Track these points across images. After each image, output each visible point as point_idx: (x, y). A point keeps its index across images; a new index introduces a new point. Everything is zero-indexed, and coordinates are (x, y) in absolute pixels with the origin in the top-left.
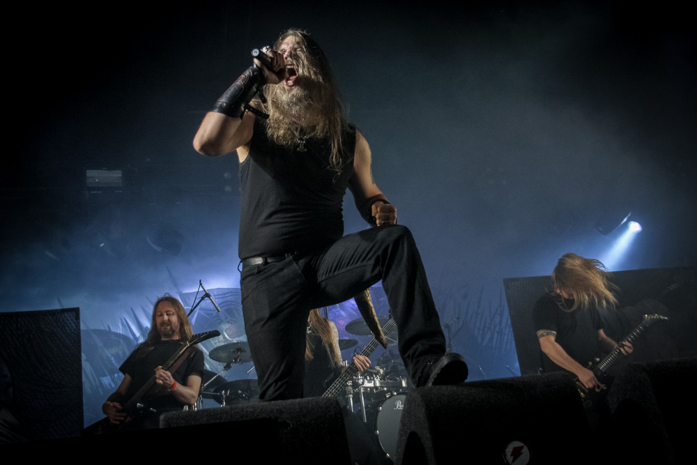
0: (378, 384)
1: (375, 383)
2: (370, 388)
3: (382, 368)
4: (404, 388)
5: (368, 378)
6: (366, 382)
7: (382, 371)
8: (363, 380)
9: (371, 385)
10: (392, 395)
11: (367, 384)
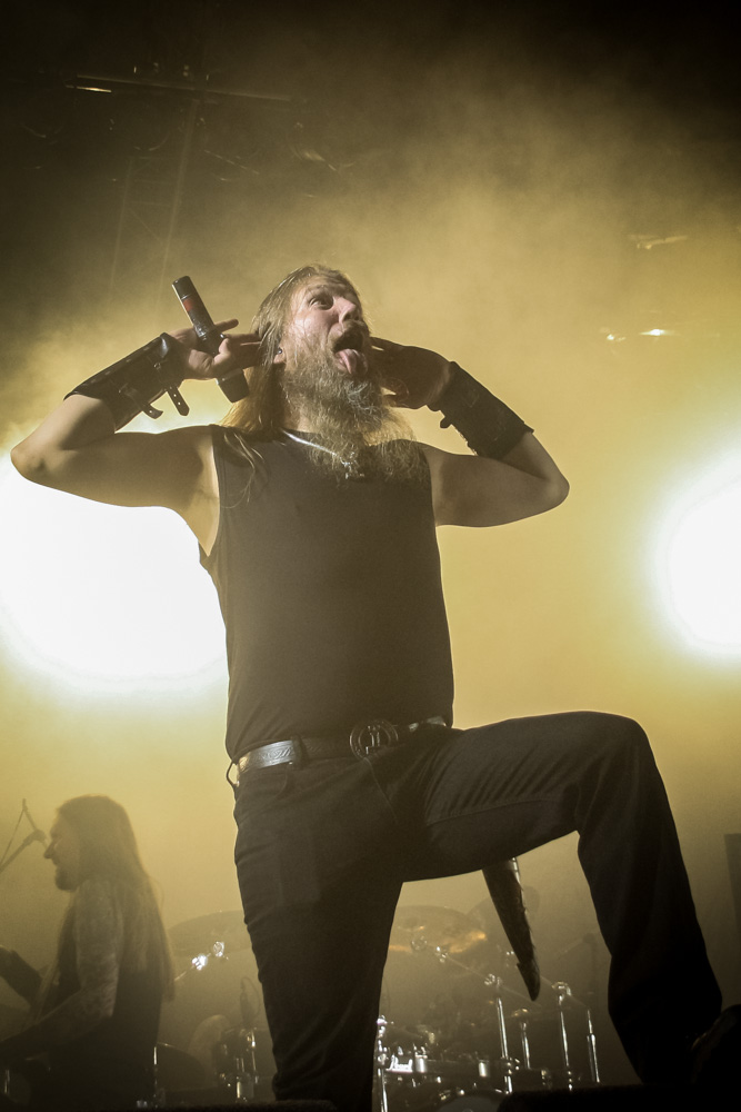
0: (422, 1068)
1: (415, 1066)
2: (403, 1075)
3: (433, 1029)
4: (482, 1078)
5: (401, 1053)
6: (395, 1060)
7: (432, 1037)
8: (389, 1055)
9: (407, 1068)
10: (454, 1095)
11: (397, 1067)
